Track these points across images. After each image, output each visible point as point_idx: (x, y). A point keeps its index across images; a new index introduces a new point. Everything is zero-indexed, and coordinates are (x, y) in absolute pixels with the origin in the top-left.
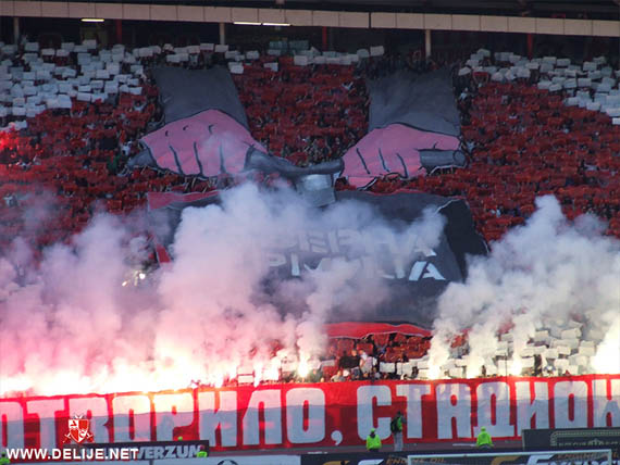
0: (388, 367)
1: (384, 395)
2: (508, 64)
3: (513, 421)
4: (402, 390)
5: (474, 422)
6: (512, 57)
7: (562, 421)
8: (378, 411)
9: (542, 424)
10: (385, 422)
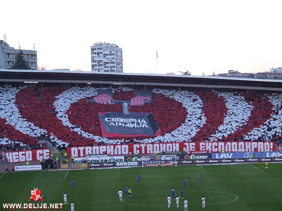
0: (139, 141)
1: (138, 146)
2: (159, 91)
3: (160, 150)
4: (141, 145)
5: (153, 150)
6: (160, 89)
7: (168, 150)
8: (137, 149)
9: (165, 151)
10: (138, 151)
